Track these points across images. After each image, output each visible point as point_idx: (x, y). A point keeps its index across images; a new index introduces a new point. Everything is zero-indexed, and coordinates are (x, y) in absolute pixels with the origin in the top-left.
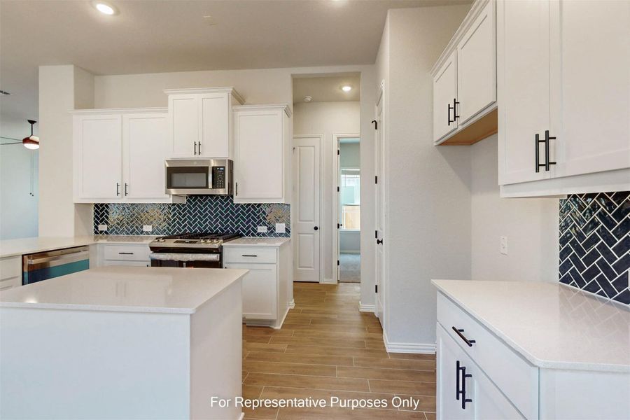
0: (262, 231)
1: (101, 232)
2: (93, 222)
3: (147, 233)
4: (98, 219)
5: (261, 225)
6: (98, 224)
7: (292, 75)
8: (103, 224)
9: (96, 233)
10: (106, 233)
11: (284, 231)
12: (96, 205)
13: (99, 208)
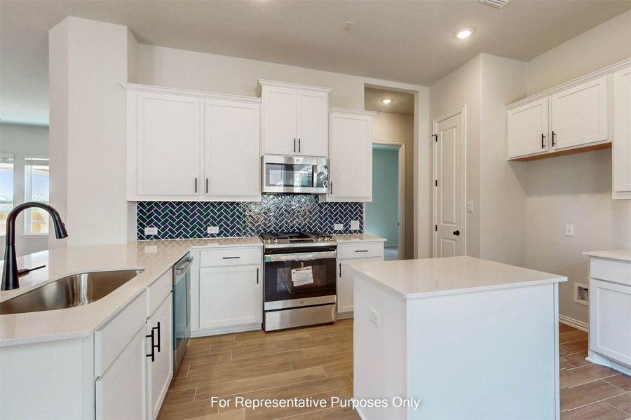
0: (339, 229)
1: (148, 237)
2: (137, 224)
3: (212, 235)
4: (145, 221)
5: (337, 223)
6: (144, 227)
7: (365, 84)
8: (152, 226)
9: (140, 238)
10: (156, 237)
11: (358, 229)
12: (141, 204)
13: (145, 208)
